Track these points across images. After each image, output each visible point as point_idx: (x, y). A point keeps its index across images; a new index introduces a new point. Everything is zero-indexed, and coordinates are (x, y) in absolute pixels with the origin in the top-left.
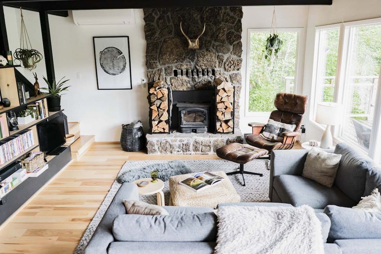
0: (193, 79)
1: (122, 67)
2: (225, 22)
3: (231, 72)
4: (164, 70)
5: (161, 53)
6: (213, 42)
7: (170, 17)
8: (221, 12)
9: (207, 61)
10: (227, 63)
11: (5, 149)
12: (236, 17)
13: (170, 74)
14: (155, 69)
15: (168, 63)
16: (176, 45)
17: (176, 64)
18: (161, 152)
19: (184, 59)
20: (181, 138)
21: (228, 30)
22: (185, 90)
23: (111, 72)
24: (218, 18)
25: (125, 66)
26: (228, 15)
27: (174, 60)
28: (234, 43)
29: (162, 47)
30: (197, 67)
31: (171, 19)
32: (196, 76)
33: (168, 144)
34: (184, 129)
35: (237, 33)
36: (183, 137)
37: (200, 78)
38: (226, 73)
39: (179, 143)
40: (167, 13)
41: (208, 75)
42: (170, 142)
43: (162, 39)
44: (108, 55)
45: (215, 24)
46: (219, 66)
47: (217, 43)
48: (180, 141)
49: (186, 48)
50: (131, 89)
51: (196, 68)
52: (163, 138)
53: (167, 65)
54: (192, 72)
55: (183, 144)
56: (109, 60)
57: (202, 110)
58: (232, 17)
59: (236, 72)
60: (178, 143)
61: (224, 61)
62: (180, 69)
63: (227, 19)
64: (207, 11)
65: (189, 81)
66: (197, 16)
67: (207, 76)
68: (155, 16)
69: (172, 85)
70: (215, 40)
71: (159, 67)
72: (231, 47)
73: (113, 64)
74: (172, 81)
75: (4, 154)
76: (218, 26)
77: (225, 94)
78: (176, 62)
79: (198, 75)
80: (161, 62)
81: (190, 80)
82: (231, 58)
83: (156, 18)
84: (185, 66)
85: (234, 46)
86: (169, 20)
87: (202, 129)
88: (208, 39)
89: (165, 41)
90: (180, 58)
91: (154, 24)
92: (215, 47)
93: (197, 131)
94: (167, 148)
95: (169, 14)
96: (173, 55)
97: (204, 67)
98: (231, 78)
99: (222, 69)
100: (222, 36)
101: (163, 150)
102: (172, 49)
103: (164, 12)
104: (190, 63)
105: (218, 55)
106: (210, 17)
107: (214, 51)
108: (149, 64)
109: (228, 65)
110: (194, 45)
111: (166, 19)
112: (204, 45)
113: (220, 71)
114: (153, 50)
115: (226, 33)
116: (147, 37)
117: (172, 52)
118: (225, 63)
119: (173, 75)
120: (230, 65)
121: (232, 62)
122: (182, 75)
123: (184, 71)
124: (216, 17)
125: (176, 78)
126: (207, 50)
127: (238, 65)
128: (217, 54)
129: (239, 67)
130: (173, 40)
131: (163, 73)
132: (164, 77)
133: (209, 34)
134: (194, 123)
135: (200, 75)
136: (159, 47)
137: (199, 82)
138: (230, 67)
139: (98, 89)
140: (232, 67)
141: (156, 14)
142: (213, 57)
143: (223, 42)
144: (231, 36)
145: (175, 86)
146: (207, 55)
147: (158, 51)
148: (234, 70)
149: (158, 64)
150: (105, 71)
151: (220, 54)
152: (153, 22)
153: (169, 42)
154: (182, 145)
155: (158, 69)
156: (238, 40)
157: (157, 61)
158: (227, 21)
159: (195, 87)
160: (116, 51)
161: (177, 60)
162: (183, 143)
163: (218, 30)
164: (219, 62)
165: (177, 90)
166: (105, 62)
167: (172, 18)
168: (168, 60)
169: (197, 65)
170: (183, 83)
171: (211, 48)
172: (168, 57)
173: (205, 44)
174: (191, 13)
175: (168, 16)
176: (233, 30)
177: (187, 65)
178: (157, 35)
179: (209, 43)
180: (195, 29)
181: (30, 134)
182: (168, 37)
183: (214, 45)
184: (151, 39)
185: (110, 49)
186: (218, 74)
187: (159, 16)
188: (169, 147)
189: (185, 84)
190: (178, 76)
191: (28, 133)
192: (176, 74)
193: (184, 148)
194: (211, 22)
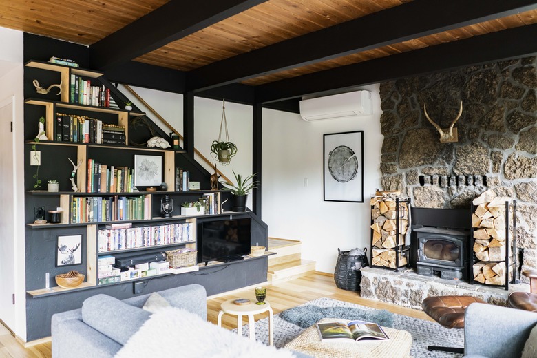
0: (450, 191)
1: (353, 171)
2: (504, 97)
3: (518, 181)
4: (405, 177)
5: (401, 151)
6: (482, 131)
7: (415, 99)
8: (497, 83)
9: (473, 161)
10: (509, 165)
11: (146, 233)
12: (525, 87)
13: (413, 181)
14: (393, 175)
15: (410, 165)
16: (424, 138)
17: (423, 167)
18: (379, 297)
19: (434, 160)
20: (409, 281)
21: (509, 110)
22: (436, 207)
23: (340, 178)
24: (492, 92)
25: (356, 171)
26: (509, 84)
27: (419, 161)
28: (521, 130)
29: (403, 142)
30: (456, 171)
31: (417, 103)
32: (454, 187)
33: (388, 285)
34: (420, 268)
35: (528, 113)
36: (412, 279)
37: (460, 189)
38: (507, 181)
39: (407, 288)
40: (411, 95)
41: (474, 184)
42: (392, 283)
43: (404, 132)
44: (338, 157)
45: (486, 101)
46: (494, 170)
47: (489, 133)
48: (408, 285)
49: (438, 143)
50: (363, 201)
51: (453, 172)
52: (383, 276)
53: (409, 169)
54: (449, 179)
55: (412, 291)
56: (338, 162)
57: (453, 239)
58: (516, 89)
59: (526, 180)
60: (403, 288)
61: (503, 162)
62: (428, 174)
63: (506, 93)
64: (472, 85)
65: (442, 195)
66: (455, 93)
67: (472, 186)
68: (395, 100)
69: (415, 198)
70: (486, 128)
71: (399, 171)
72: (516, 138)
73: (343, 168)
74: (416, 192)
75: (143, 238)
76: (492, 104)
77: (488, 215)
78: (423, 164)
79: (457, 184)
80: (401, 164)
81: (445, 191)
82: (516, 156)
83: (396, 104)
84: (435, 169)
85: (521, 135)
86: (414, 104)
87: (451, 272)
88: (474, 126)
89: (407, 135)
90: (429, 158)
91: (394, 111)
92: (486, 139)
93: (442, 274)
94: (387, 291)
95: (414, 95)
96: (419, 153)
97: (467, 172)
98: (516, 191)
99: (500, 176)
100: (499, 120)
101: (381, 295)
102: (417, 145)
103: (406, 94)
104: (444, 165)
105: (492, 152)
106: (477, 92)
107: (485, 146)
108: (384, 168)
109: (510, 168)
110: (448, 136)
111: (410, 103)
112: (467, 136)
113: (497, 178)
114: (390, 148)
115: (505, 115)
116: (385, 130)
117: (416, 150)
118: (504, 165)
119: (418, 184)
120: (514, 167)
121: (519, 164)
122: (432, 183)
123: (434, 177)
124: (487, 92)
125: (422, 187)
126: (473, 144)
127: (530, 167)
128: (490, 150)
129: (531, 172)
130: (419, 132)
131: (403, 180)
132: (405, 186)
133: (476, 118)
134: (440, 261)
135: (460, 185)
136: (400, 142)
137: (459, 196)
138: (515, 172)
139: (324, 200)
140: (518, 171)
141: (397, 97)
142: (483, 156)
143: (500, 129)
144: (515, 119)
145: (420, 201)
146: (472, 151)
147: (398, 149)
148: (521, 176)
149: (397, 167)
150: (333, 176)
151: (496, 150)
152: (392, 108)
153: (414, 134)
154: (410, 293)
155: (396, 174)
156: (528, 125)
157: (396, 163)
158: (507, 95)
159: (452, 204)
160: (347, 151)
161: (425, 161)
162: (413, 289)
163: (491, 110)
164: (495, 164)
165: (423, 206)
166: (334, 165)
167: (418, 101)
168: (410, 161)
169: (456, 168)
170: (433, 197)
171: (479, 140)
172: (412, 157)
173: (469, 134)
174: (447, 89)
175: (412, 100)
176: (519, 109)
177: (439, 168)
178: (397, 126)
179: (474, 132)
180: (452, 113)
181: (188, 227)
182: (411, 128)
183: (484, 135)
184: (388, 132)
185: (340, 149)
186: (493, 183)
187: (400, 100)
188: (391, 291)
189: (436, 197)
190: (425, 185)
191: (185, 225)
192: (422, 181)
193: (413, 297)
194: (478, 100)
